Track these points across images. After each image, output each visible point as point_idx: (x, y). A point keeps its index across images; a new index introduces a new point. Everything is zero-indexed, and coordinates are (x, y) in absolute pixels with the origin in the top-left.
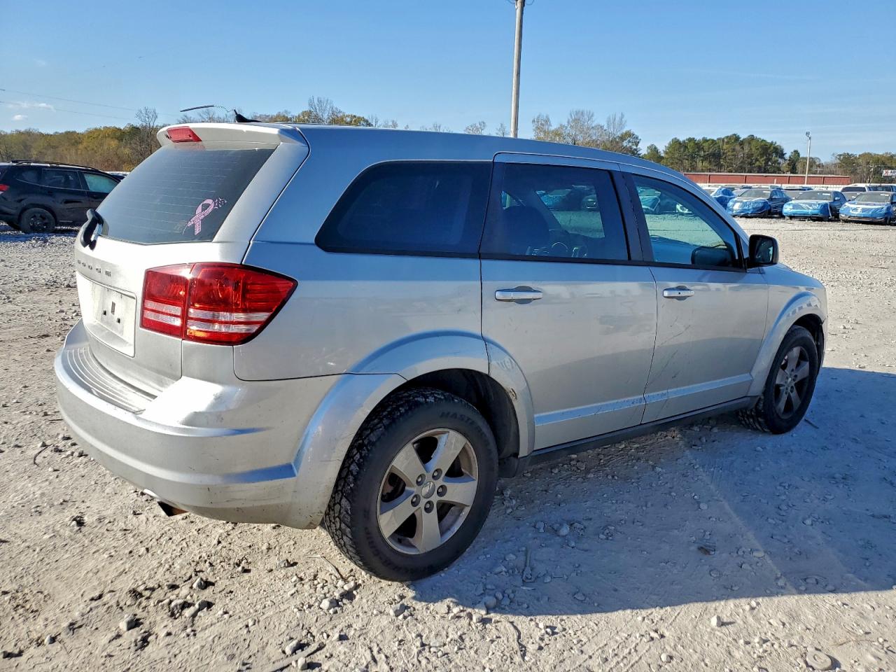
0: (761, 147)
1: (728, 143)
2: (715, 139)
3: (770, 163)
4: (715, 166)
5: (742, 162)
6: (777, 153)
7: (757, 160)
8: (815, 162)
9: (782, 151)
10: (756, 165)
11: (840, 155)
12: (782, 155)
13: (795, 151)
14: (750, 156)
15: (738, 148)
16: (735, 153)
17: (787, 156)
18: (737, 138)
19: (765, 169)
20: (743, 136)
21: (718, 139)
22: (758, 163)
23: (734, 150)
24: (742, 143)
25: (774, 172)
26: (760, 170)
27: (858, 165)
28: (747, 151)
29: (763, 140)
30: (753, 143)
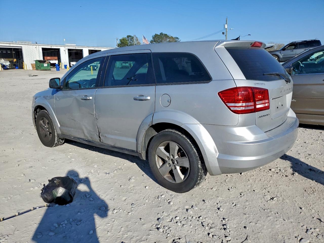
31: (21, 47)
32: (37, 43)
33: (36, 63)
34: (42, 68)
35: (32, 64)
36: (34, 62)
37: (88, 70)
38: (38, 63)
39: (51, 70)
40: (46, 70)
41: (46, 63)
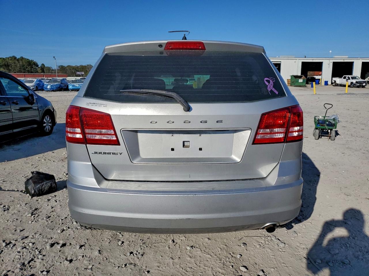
0: (28, 62)
1: (11, 60)
2: (4, 58)
3: (33, 69)
4: (6, 70)
5: (20, 68)
6: (35, 65)
7: (27, 68)
8: (50, 69)
9: (37, 64)
10: (27, 70)
11: (60, 66)
12: (37, 66)
13: (42, 64)
14: (23, 66)
15: (16, 62)
16: (15, 64)
17: (39, 66)
18: (15, 58)
19: (31, 71)
20: (18, 57)
21: (6, 58)
22: (27, 69)
23: (15, 63)
24: (18, 60)
25: (36, 73)
26: (28, 72)
27: (67, 70)
28: (21, 64)
29: (28, 59)
30: (23, 60)
31: (281, 62)
32: (305, 57)
33: (291, 78)
34: (296, 84)
35: (287, 80)
36: (290, 78)
37: (353, 87)
38: (294, 78)
39: (306, 86)
40: (300, 86)
41: (302, 78)
